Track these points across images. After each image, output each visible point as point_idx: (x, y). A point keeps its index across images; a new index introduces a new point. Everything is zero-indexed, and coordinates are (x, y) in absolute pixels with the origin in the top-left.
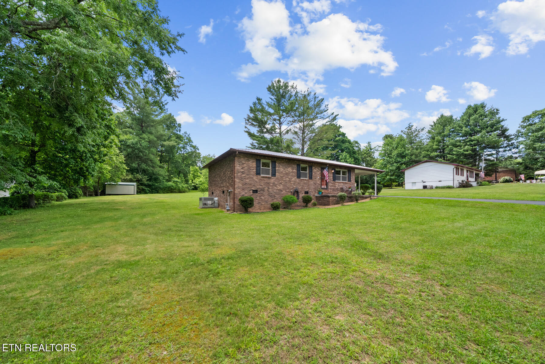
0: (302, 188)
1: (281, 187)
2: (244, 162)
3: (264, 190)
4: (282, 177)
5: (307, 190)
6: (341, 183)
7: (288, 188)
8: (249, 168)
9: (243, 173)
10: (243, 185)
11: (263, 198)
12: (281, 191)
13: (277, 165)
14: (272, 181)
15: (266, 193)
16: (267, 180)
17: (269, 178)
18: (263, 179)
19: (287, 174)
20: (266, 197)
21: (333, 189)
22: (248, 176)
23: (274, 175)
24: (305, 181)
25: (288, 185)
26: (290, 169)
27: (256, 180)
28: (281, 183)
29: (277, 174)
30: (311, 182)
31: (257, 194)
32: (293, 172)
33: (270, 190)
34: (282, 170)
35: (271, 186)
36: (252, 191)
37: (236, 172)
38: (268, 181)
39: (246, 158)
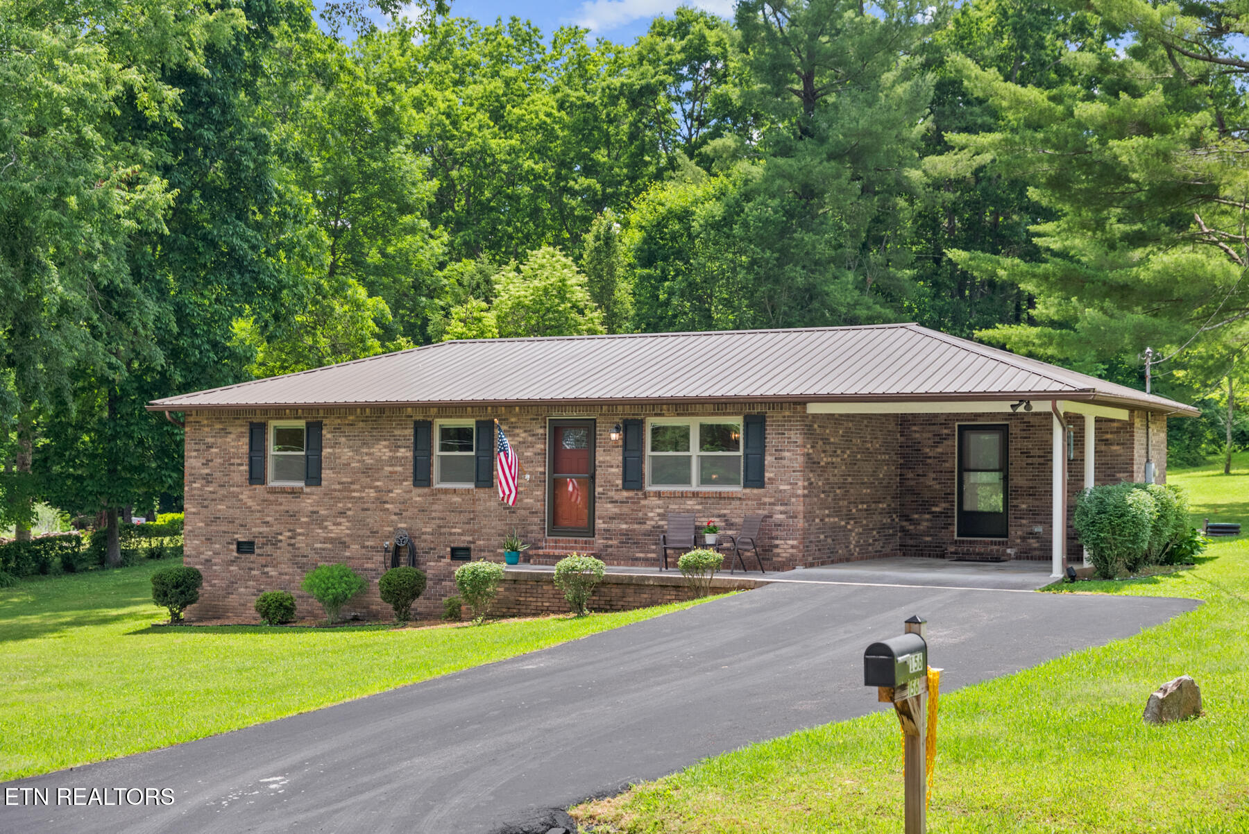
0: (437, 532)
1: (341, 529)
2: (210, 440)
3: (275, 543)
4: (346, 487)
5: (465, 540)
6: (695, 495)
7: (374, 533)
8: (228, 462)
9: (208, 479)
10: (207, 525)
11: (272, 572)
12: (345, 545)
13: (327, 434)
14: (307, 504)
15: (283, 554)
16: (287, 503)
17: (294, 493)
18: (272, 497)
19: (367, 471)
20: (284, 568)
21: (626, 534)
22: (223, 492)
23: (313, 477)
24: (456, 499)
25: (373, 519)
26: (381, 450)
27: (250, 503)
28: (342, 513)
29: (326, 474)
30: (486, 501)
31: (252, 557)
32: (393, 461)
33: (300, 541)
34: (347, 453)
35: (302, 525)
36: (234, 547)
37: (187, 478)
38: (293, 507)
39: (218, 426)
